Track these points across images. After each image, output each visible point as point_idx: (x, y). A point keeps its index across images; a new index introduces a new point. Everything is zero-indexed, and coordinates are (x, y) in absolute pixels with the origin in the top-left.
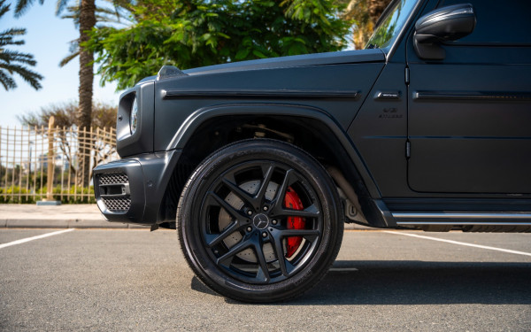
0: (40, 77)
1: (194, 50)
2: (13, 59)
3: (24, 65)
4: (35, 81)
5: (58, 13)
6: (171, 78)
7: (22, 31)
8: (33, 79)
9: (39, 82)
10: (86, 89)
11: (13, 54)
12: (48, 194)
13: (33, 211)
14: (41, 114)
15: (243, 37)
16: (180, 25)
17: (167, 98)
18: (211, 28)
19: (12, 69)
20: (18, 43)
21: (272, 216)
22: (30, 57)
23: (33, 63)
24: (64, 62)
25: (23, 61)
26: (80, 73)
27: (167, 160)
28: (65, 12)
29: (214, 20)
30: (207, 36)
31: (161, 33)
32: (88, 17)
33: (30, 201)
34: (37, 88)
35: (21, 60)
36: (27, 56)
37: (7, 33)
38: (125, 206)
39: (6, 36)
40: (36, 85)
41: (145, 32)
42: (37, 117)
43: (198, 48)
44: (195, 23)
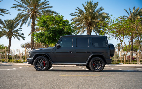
0: (25, 38)
3: (22, 35)
6: (34, 50)
7: (22, 29)
8: (23, 38)
12: (25, 61)
13: (22, 64)
14: (25, 44)
15: (57, 34)
16: (46, 33)
17: (33, 52)
19: (20, 36)
20: (21, 31)
23: (23, 35)
24: (29, 35)
25: (22, 34)
27: (32, 58)
28: (29, 25)
29: (52, 32)
31: (43, 34)
32: (33, 28)
34: (24, 40)
35: (21, 34)
37: (19, 29)
40: (24, 39)
41: (40, 34)
42: (24, 45)
43: (49, 36)
44: (49, 32)
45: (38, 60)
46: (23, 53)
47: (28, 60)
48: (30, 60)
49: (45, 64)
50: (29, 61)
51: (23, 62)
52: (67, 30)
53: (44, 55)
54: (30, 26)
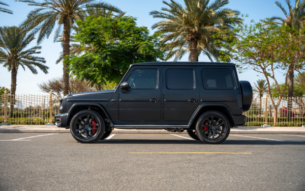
0: (48, 68)
1: (103, 66)
2: (36, 60)
3: (40, 63)
4: (45, 70)
5: (54, 41)
6: (70, 97)
7: (40, 48)
8: (45, 69)
9: (47, 70)
10: (66, 76)
11: (36, 58)
13: (45, 127)
14: (49, 83)
15: (122, 60)
16: (97, 57)
17: (68, 101)
18: (108, 58)
19: (36, 64)
20: (38, 53)
22: (43, 59)
23: (44, 62)
24: (58, 61)
25: (40, 61)
26: (64, 69)
27: (68, 114)
28: (58, 39)
29: (109, 55)
30: (107, 61)
31: (90, 59)
32: (67, 45)
36: (42, 58)
37: (33, 48)
39: (33, 50)
40: (46, 72)
41: (84, 60)
42: (47, 84)
43: (104, 65)
44: (102, 56)
45: (80, 118)
46: (46, 103)
47: (57, 119)
48: (63, 118)
49: (97, 127)
50: (59, 120)
51: (47, 123)
52: (143, 51)
53: (94, 108)
54: (59, 41)
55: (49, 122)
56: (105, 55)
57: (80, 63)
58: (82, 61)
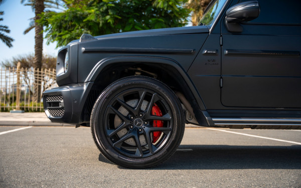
0: (12, 40)
1: (101, 25)
3: (2, 32)
5: (22, 2)
8: (8, 41)
9: (12, 43)
10: (39, 47)
12: (17, 107)
13: (8, 116)
14: (13, 60)
15: (129, 18)
17: (85, 52)
18: (110, 12)
21: (145, 119)
23: (8, 31)
24: (27, 32)
25: (2, 30)
26: (35, 37)
28: (26, 2)
29: (112, 8)
30: (108, 17)
31: (81, 15)
32: (40, 5)
33: (7, 110)
34: (10, 47)
36: (5, 27)
38: (61, 114)
40: (9, 45)
41: (72, 15)
42: (10, 62)
43: (103, 24)
44: (101, 10)
46: (8, 87)
51: (11, 109)
54: (28, 5)
55: (15, 108)
56: (105, 8)
57: (66, 19)
58: (69, 16)
